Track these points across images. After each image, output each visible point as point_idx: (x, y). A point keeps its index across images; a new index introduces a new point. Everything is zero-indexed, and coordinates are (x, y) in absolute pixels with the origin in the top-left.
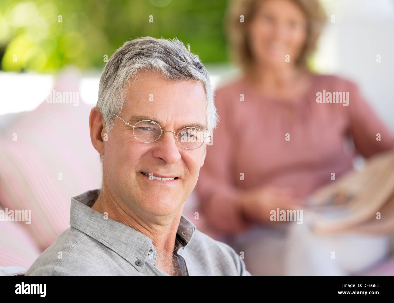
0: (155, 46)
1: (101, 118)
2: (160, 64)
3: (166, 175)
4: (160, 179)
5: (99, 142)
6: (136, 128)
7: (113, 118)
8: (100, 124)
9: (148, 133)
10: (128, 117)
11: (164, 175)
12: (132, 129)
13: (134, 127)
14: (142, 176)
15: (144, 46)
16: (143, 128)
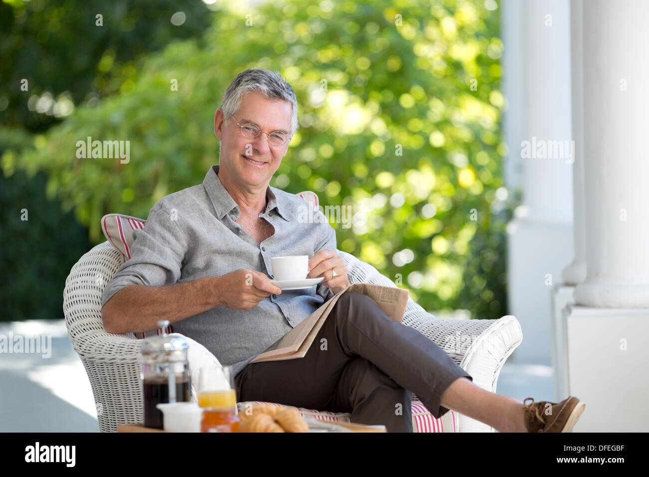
0: (263, 75)
1: (222, 116)
2: (264, 88)
3: (259, 160)
4: (254, 162)
5: (219, 132)
6: (243, 128)
7: (230, 118)
8: (221, 120)
9: (251, 132)
10: (240, 120)
11: (257, 160)
12: (241, 128)
13: (242, 126)
14: (243, 158)
15: (256, 74)
16: (248, 128)
